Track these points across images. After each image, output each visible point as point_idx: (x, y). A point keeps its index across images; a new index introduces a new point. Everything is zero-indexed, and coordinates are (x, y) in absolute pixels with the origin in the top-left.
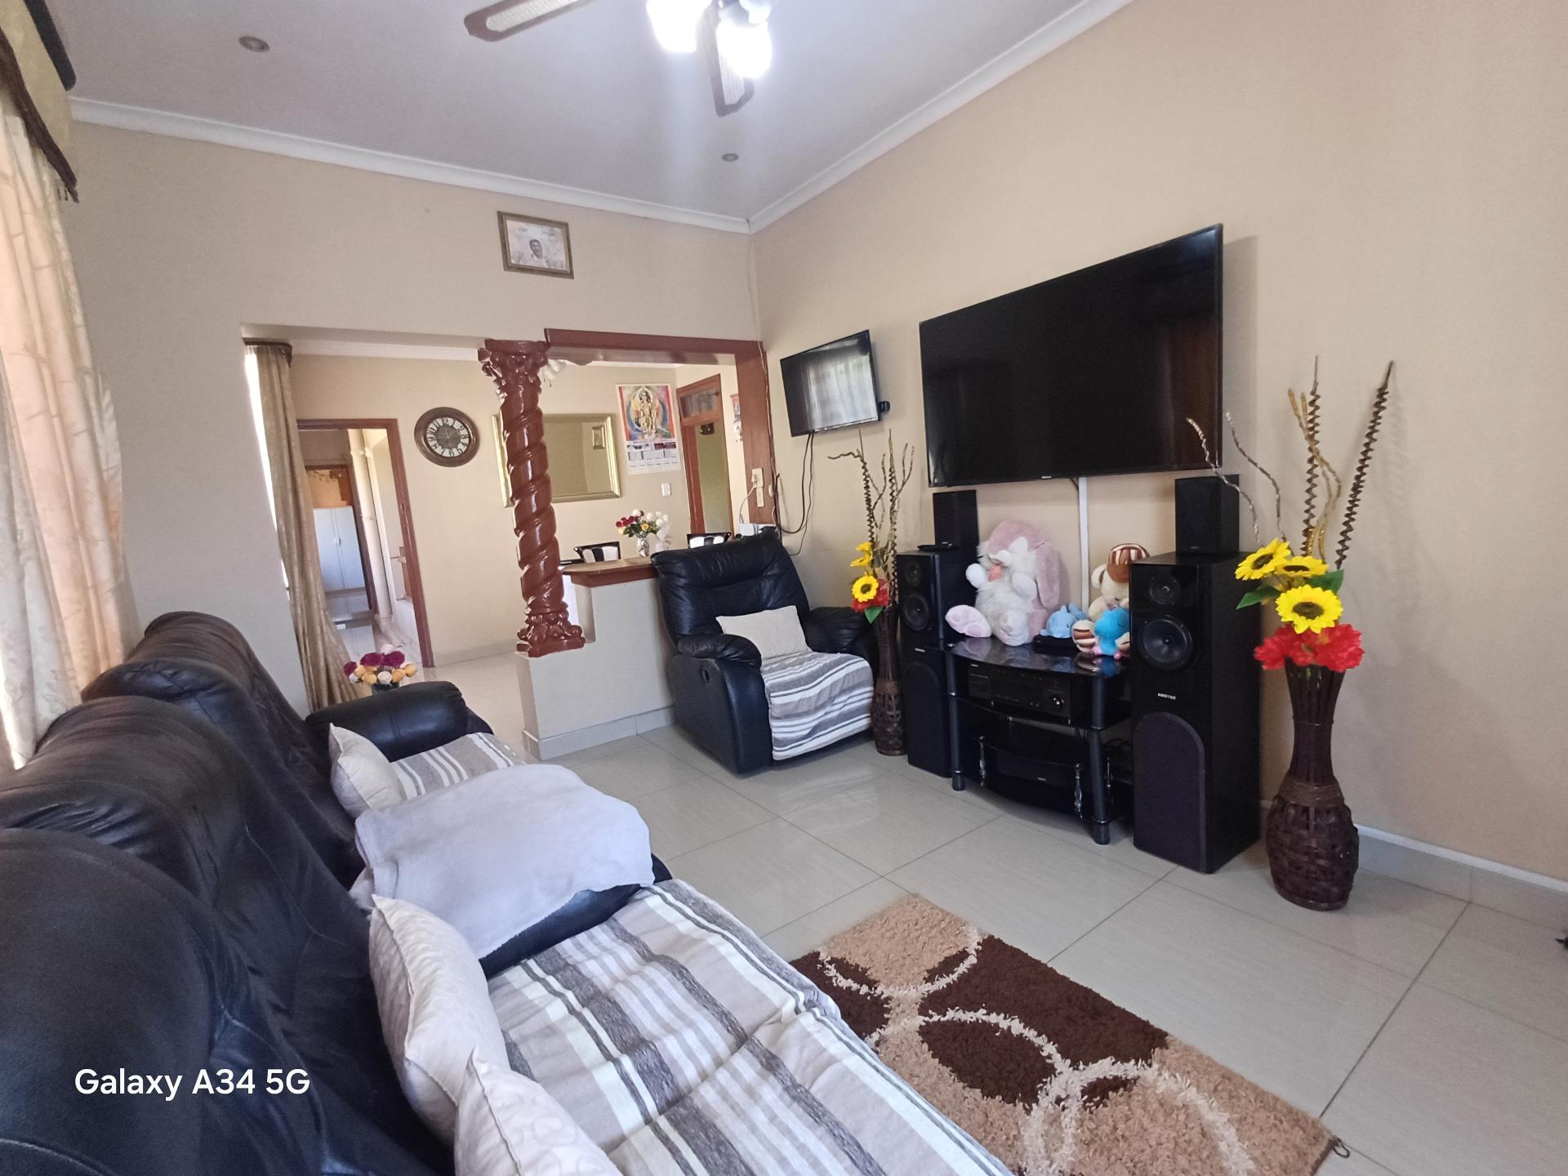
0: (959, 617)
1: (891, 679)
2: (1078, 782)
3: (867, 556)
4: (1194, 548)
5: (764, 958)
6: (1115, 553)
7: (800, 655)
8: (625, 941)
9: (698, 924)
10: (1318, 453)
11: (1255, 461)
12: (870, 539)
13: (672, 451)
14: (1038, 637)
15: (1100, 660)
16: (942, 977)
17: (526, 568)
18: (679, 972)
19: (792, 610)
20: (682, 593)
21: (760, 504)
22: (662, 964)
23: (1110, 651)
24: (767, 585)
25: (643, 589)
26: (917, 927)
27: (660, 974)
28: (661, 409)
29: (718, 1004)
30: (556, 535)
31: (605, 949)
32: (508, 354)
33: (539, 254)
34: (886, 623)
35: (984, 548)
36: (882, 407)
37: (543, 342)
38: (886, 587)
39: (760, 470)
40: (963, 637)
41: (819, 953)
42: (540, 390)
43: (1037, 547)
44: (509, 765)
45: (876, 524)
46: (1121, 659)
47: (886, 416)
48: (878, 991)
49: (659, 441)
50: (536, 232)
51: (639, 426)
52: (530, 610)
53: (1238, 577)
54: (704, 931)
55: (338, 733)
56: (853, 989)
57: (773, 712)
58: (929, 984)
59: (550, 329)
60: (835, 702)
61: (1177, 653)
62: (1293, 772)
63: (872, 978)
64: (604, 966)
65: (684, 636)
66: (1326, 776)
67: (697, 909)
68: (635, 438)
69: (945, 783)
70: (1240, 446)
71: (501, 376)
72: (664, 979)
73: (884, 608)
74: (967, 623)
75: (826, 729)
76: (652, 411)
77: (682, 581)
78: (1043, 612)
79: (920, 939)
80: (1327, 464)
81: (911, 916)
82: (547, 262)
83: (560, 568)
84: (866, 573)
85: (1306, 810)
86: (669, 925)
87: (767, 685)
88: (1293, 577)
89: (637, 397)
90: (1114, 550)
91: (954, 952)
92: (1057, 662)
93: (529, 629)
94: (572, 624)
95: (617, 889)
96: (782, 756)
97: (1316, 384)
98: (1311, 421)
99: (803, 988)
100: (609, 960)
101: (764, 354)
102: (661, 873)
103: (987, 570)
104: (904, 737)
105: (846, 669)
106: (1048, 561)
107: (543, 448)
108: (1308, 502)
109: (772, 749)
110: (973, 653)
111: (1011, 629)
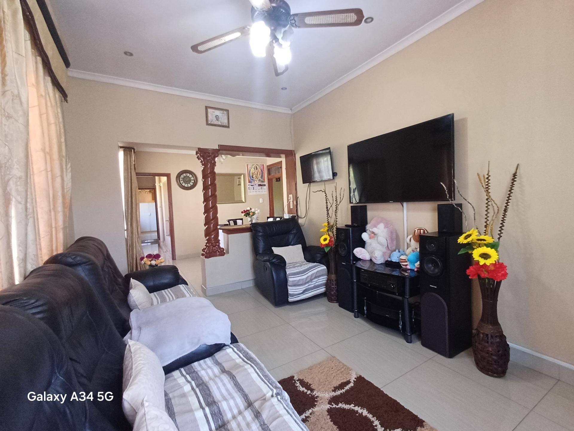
0: (358, 252)
1: (334, 273)
2: (400, 318)
3: (326, 227)
4: (444, 230)
5: (264, 375)
6: (415, 231)
7: (302, 263)
8: (217, 364)
9: (243, 360)
10: (490, 197)
11: (466, 199)
12: (327, 221)
13: (264, 187)
14: (387, 261)
15: (409, 271)
16: (339, 390)
17: (206, 227)
18: (232, 377)
19: (300, 246)
20: (260, 238)
21: (291, 207)
22: (227, 374)
23: (413, 268)
24: (291, 237)
25: (246, 237)
26: (333, 370)
27: (226, 378)
28: (261, 172)
29: (244, 391)
30: (218, 215)
31: (209, 367)
32: (205, 153)
33: (218, 120)
34: (332, 252)
35: (368, 227)
36: (334, 174)
37: (217, 149)
38: (333, 239)
39: (292, 195)
40: (360, 259)
41: (293, 377)
42: (215, 165)
43: (388, 227)
44: (190, 296)
45: (330, 216)
46: (417, 271)
47: (336, 178)
48: (314, 394)
49: (260, 183)
50: (218, 113)
51: (253, 178)
52: (207, 241)
53: (458, 242)
54: (245, 363)
55: (133, 281)
56: (305, 392)
57: (289, 284)
58: (334, 392)
59: (220, 145)
60: (313, 281)
61: (436, 270)
62: (482, 320)
63: (312, 388)
64: (207, 373)
65: (260, 253)
66: (495, 322)
67: (244, 355)
68: (251, 182)
69: (351, 315)
70: (460, 193)
71: (203, 160)
72: (227, 380)
73: (332, 247)
74: (361, 254)
75: (309, 291)
76: (258, 173)
77: (260, 234)
78: (389, 252)
79: (333, 374)
80: (494, 201)
81: (331, 365)
82: (221, 122)
83: (219, 227)
84: (326, 234)
85: (487, 335)
86: (233, 360)
87: (287, 273)
88: (480, 243)
89: (253, 168)
90: (415, 230)
91: (345, 381)
92: (393, 271)
93: (206, 248)
94: (221, 247)
95: (216, 344)
96: (292, 300)
97: (489, 171)
98: (487, 185)
99: (276, 388)
100: (209, 371)
101: (295, 154)
102: (234, 340)
103: (369, 235)
104: (337, 296)
105: (317, 269)
106: (392, 233)
107: (215, 185)
108: (486, 215)
109: (288, 297)
110: (363, 266)
111: (377, 258)
